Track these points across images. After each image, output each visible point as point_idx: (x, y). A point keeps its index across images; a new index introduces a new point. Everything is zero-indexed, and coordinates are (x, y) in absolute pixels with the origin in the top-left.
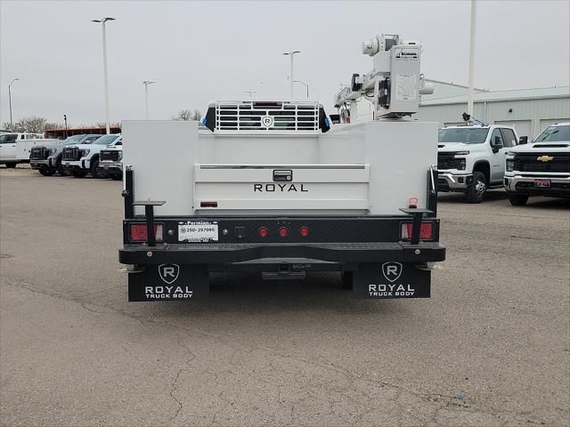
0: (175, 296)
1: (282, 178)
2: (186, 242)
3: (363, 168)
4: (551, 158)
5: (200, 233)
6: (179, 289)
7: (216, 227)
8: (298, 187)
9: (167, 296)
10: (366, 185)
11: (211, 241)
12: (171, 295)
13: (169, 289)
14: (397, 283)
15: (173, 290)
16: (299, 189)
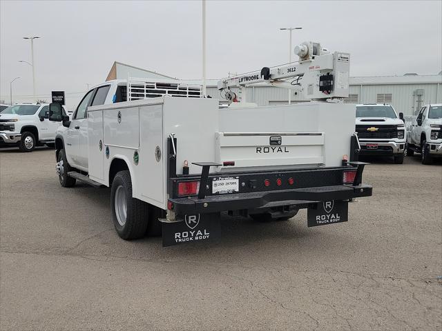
0: (197, 238)
1: (275, 142)
2: (217, 194)
3: (321, 134)
4: (377, 129)
5: (226, 186)
6: (199, 233)
7: (237, 181)
8: (283, 149)
9: (191, 239)
10: (320, 148)
11: (234, 192)
12: (194, 238)
13: (192, 234)
14: (331, 214)
15: (195, 234)
16: (283, 150)
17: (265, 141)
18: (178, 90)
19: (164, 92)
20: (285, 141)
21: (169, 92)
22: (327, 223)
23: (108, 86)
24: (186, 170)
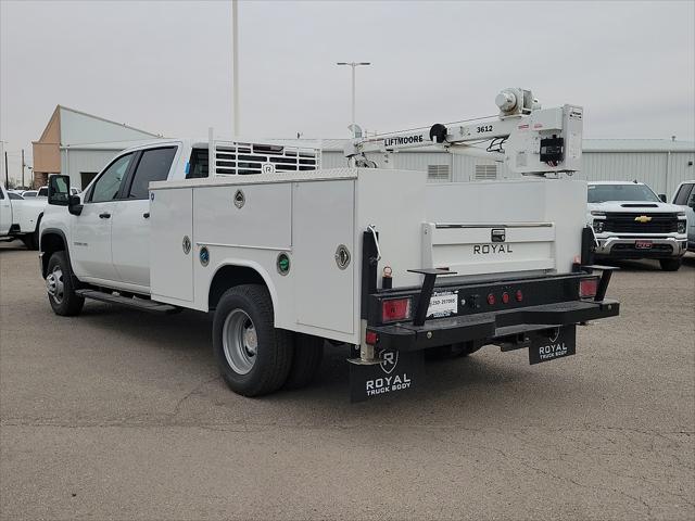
0: (394, 388)
1: (498, 237)
2: (432, 317)
3: (551, 226)
5: (442, 306)
6: (398, 379)
7: (455, 297)
8: (506, 248)
9: (387, 389)
10: (548, 246)
11: (452, 315)
12: (390, 388)
13: (388, 381)
14: (556, 343)
15: (392, 382)
16: (506, 250)
17: (485, 236)
18: (284, 156)
19: (265, 159)
20: (510, 235)
21: (272, 160)
22: (552, 358)
23: (172, 147)
24: (387, 281)
